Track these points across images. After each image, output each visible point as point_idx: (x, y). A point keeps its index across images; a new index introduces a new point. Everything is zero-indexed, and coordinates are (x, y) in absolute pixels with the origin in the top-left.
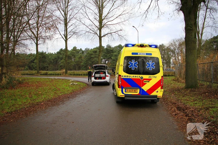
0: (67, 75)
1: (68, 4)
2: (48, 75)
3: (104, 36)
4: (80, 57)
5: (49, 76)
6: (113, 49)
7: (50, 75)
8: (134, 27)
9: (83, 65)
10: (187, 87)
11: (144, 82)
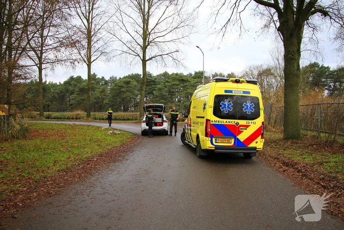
0: (89, 119)
1: (93, 7)
2: (52, 118)
3: (150, 59)
4: (103, 91)
5: (53, 120)
6: (156, 79)
7: (55, 118)
8: (198, 47)
9: (108, 104)
10: (286, 138)
11: (241, 129)
